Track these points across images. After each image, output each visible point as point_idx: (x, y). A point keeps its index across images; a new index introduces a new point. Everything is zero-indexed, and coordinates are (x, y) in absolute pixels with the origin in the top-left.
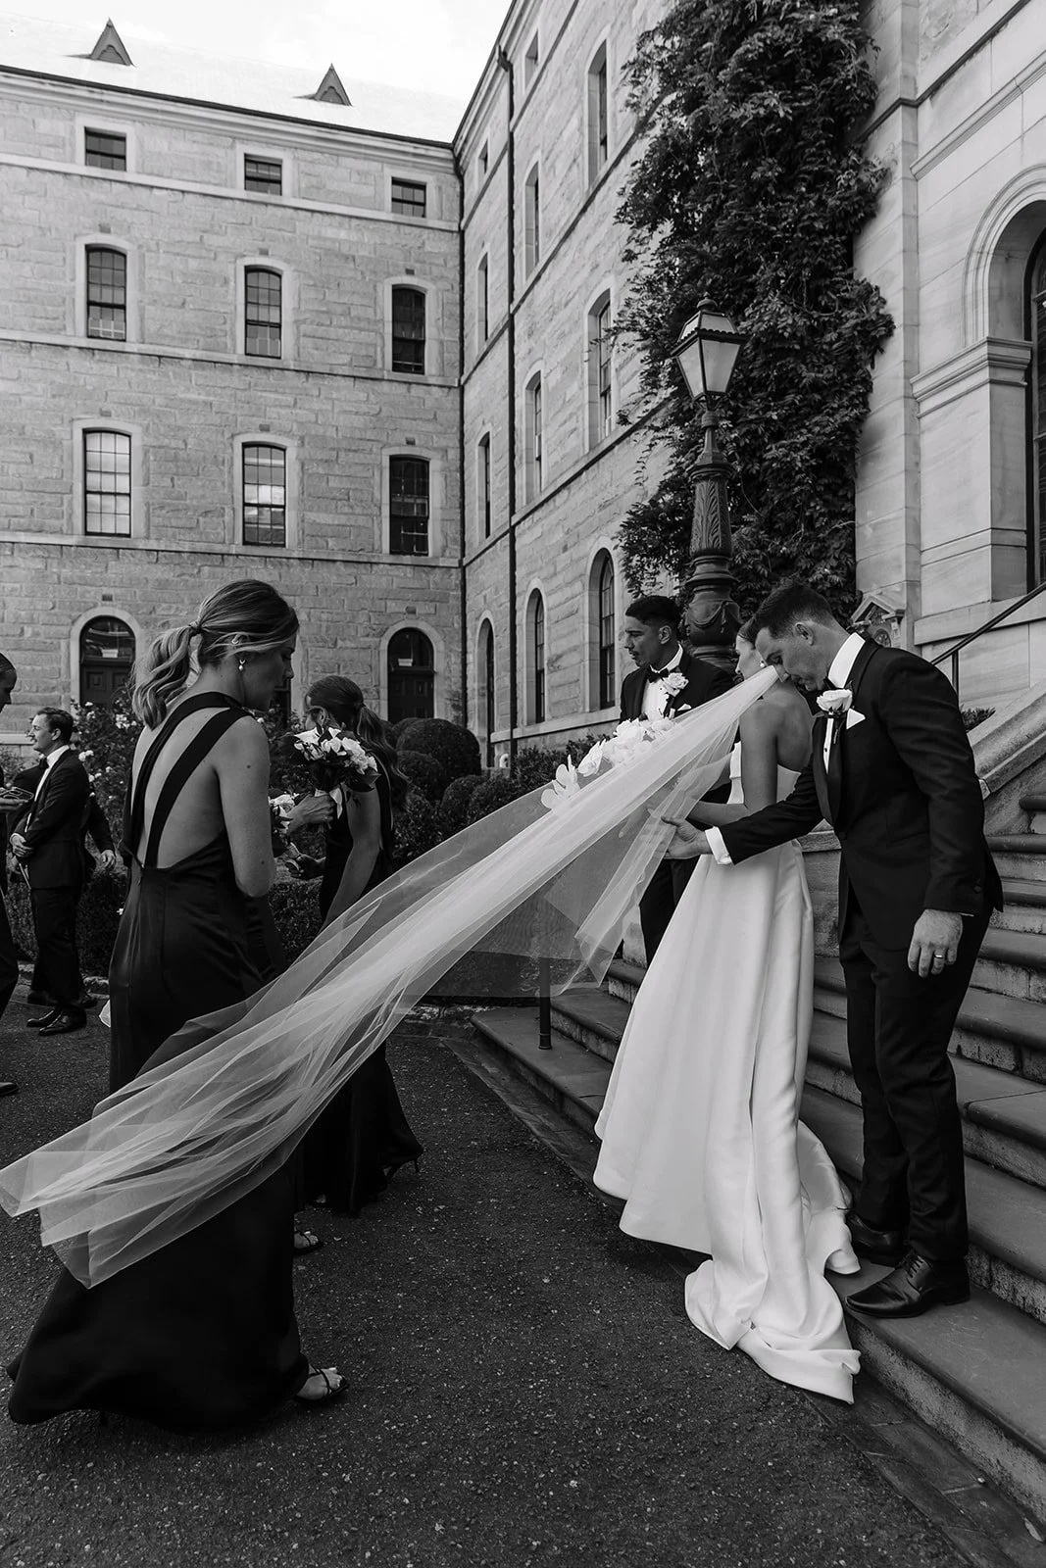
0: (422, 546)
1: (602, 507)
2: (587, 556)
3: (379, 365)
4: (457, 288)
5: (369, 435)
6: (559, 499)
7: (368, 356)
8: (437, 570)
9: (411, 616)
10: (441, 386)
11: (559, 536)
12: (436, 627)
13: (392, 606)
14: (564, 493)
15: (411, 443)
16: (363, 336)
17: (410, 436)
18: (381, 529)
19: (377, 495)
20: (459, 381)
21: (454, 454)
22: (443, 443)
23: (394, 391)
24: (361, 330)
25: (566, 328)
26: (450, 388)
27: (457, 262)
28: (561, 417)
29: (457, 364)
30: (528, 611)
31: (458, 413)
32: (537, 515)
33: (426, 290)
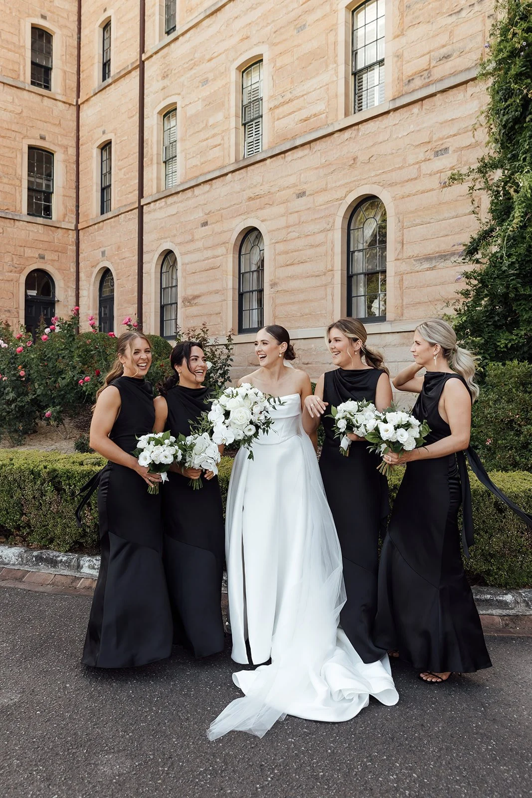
0: (48, 211)
1: (250, 199)
2: (232, 230)
3: (22, 78)
4: (76, 37)
5: (14, 127)
6: (197, 191)
7: (14, 71)
8: (59, 230)
9: (42, 260)
10: (64, 102)
11: (199, 215)
12: (59, 269)
13: (29, 252)
14: (206, 187)
15: (43, 138)
16: (10, 55)
17: (43, 133)
18: (21, 196)
19: (19, 171)
20: (77, 102)
21: (72, 151)
22: (65, 142)
23: (31, 98)
24: (9, 50)
25: (211, 76)
26: (70, 104)
27: (76, 18)
28: (202, 135)
29: (75, 89)
30: (156, 264)
31: (75, 123)
32: (170, 200)
33: (54, 33)
